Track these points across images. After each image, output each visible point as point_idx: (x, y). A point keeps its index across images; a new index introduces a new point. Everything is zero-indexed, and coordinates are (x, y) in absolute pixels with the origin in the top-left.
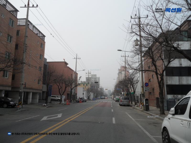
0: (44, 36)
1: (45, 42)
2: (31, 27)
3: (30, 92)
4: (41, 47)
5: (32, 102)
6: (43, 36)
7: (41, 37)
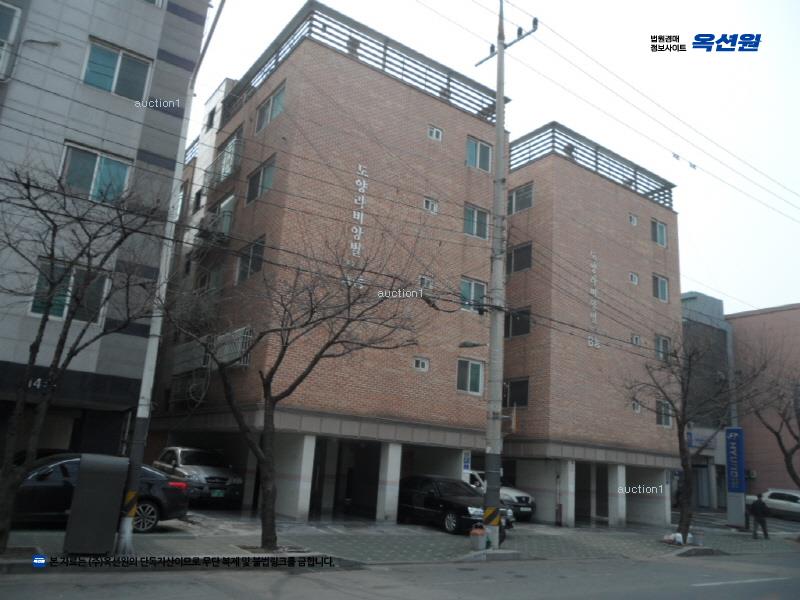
0: (668, 186)
1: (676, 213)
2: (584, 157)
3: (615, 465)
4: (654, 239)
5: (628, 515)
6: (663, 189)
7: (652, 192)
